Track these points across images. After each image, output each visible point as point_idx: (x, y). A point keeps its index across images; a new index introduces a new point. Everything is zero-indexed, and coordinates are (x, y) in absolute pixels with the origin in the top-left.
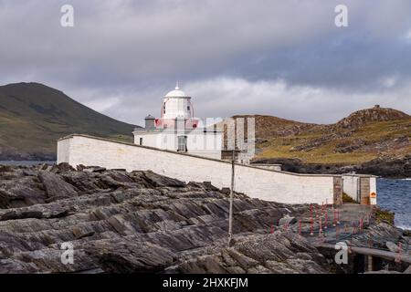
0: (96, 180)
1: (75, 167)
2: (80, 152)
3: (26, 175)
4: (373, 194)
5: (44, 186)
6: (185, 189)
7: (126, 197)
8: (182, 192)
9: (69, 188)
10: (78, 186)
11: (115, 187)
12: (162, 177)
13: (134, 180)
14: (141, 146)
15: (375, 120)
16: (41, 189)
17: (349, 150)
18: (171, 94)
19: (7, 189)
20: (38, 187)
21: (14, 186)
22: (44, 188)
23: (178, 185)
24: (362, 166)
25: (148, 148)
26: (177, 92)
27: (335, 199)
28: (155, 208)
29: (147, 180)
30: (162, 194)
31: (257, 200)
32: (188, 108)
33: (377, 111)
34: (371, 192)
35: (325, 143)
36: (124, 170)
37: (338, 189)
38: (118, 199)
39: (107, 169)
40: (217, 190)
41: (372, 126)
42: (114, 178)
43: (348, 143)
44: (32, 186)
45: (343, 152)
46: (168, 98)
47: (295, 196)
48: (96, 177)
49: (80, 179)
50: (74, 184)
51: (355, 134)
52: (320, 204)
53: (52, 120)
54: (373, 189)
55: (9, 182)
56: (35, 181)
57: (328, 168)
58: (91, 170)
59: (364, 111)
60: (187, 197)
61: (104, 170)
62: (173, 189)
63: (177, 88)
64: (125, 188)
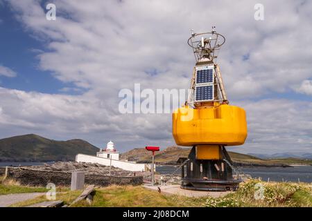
1: (79, 162)
2: (81, 158)
14: (98, 157)
27: (145, 170)
34: (154, 168)
35: (159, 156)
46: (108, 144)
47: (135, 169)
48: (82, 164)
49: (78, 165)
52: (141, 171)
57: (159, 163)
60: (105, 169)
61: (85, 163)
62: (102, 167)
63: (111, 141)
64: (89, 167)
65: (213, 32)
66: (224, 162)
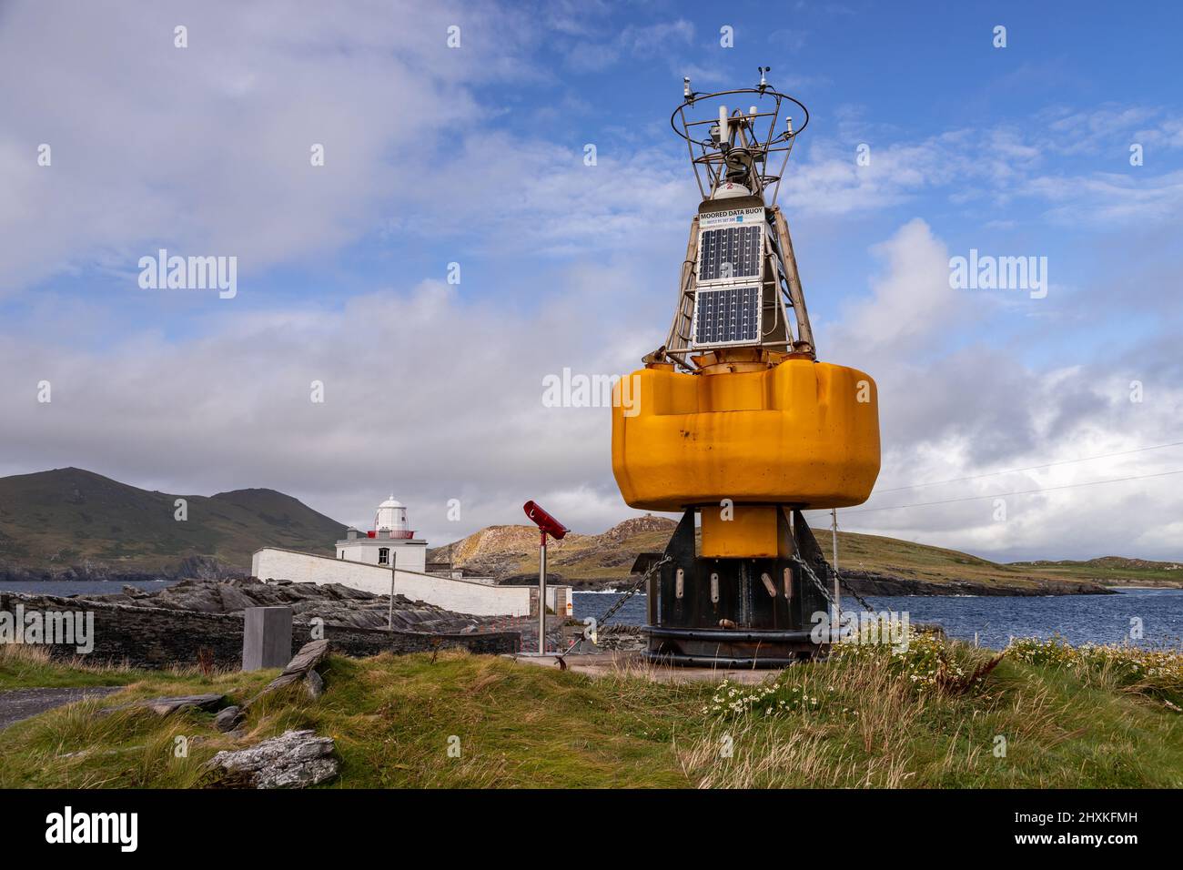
0: (279, 593)
1: (264, 581)
2: (272, 565)
3: (208, 588)
4: (570, 604)
5: (221, 599)
6: (372, 601)
7: (305, 609)
8: (368, 604)
9: (247, 600)
10: (258, 599)
11: (296, 600)
12: (349, 589)
13: (319, 593)
14: (342, 560)
15: (646, 530)
16: (218, 602)
17: (615, 564)
18: (385, 504)
19: (179, 602)
20: (215, 600)
21: (188, 599)
22: (220, 602)
23: (366, 597)
24: (628, 581)
25: (349, 562)
26: (392, 502)
27: (531, 611)
28: (331, 619)
29: (333, 593)
30: (346, 606)
31: (450, 612)
32: (403, 519)
33: (648, 520)
34: (567, 603)
35: (589, 557)
36: (314, 583)
37: (534, 602)
38: (296, 611)
39: (294, 581)
40: (410, 602)
41: (642, 537)
42: (298, 590)
43: (614, 555)
44: (208, 600)
45: (609, 565)
46: (382, 508)
47: (491, 607)
48: (280, 590)
49: (261, 592)
50: (255, 597)
51: (622, 547)
52: (515, 615)
53: (284, 532)
54: (569, 600)
55: (184, 595)
56: (213, 594)
57: (591, 584)
58: (275, 584)
59: (634, 521)
60: (371, 608)
61: (290, 583)
62: (359, 601)
63: (391, 498)
64: (306, 599)
65: (762, 89)
66: (794, 566)
